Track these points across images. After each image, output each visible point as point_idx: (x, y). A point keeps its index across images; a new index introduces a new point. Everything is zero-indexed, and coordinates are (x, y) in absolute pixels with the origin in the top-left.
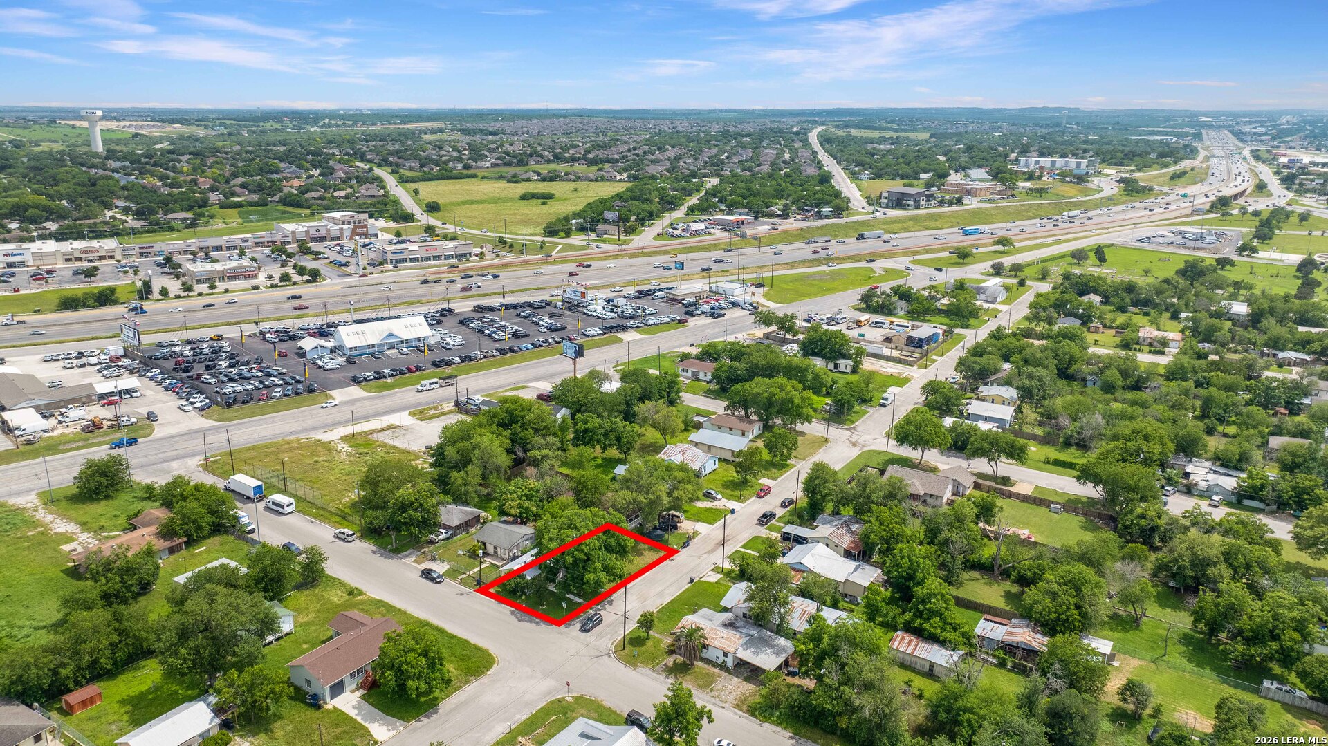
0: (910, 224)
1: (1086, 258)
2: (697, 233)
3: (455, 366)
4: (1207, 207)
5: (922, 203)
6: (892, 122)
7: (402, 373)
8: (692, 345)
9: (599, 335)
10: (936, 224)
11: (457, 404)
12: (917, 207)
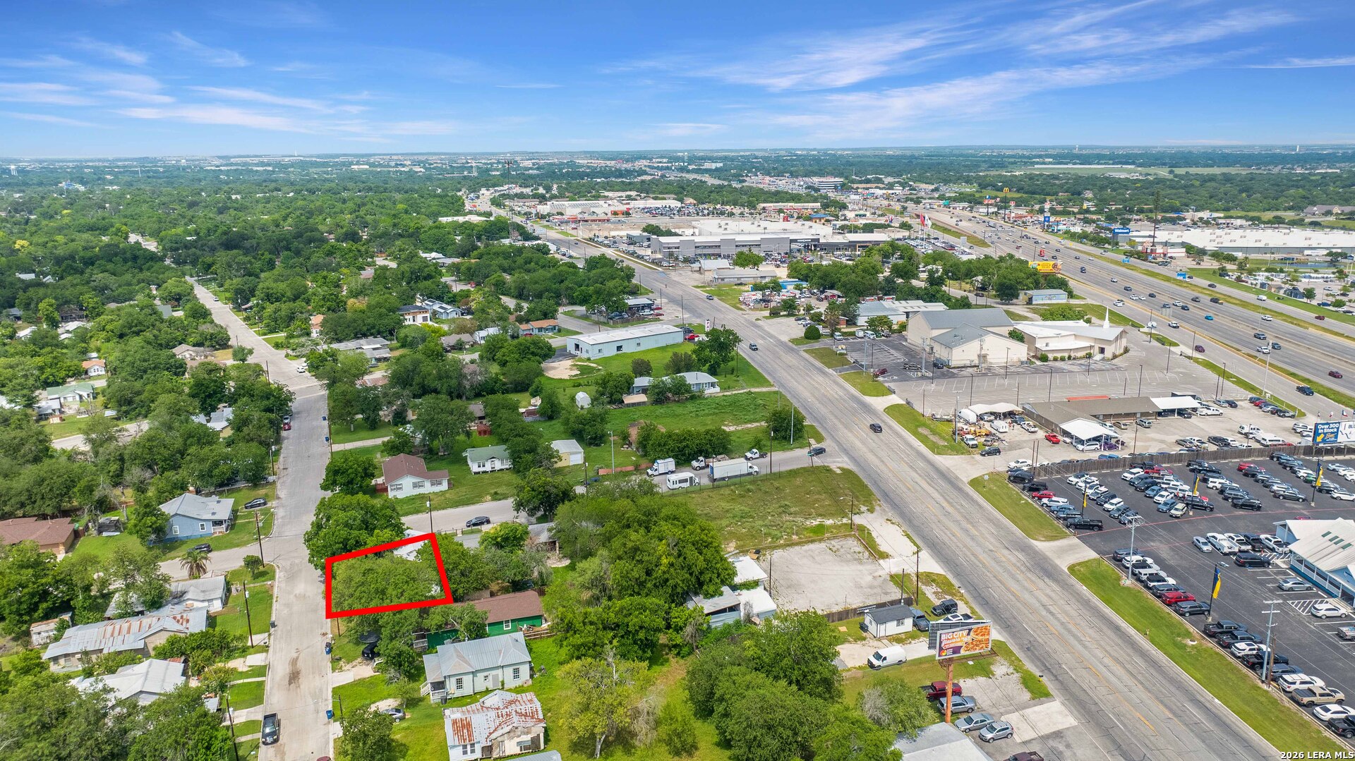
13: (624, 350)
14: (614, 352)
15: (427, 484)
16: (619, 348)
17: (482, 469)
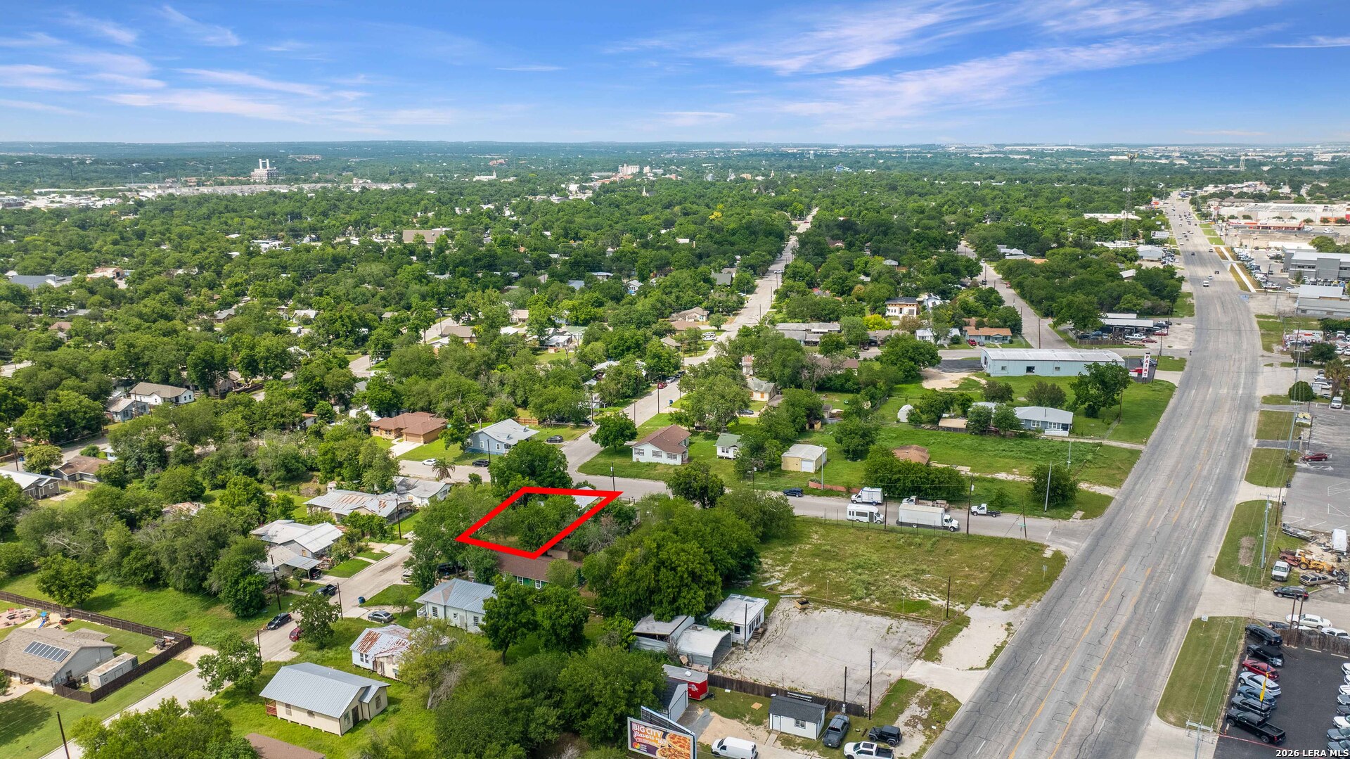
13: (1037, 372)
14: (1023, 372)
15: (664, 455)
16: (1030, 369)
17: (725, 455)
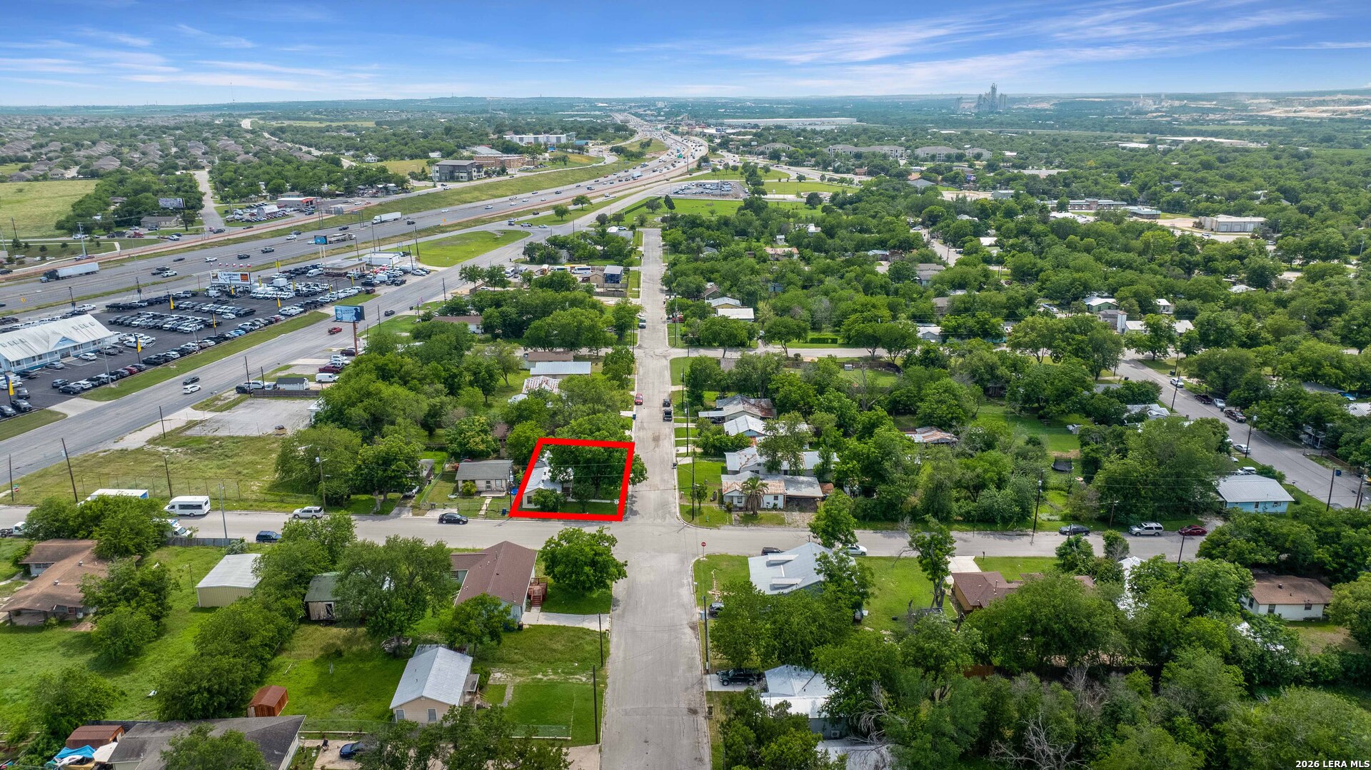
0: (476, 194)
1: (659, 206)
2: (273, 217)
3: (176, 361)
4: (695, 166)
5: (475, 174)
6: (320, 113)
7: (122, 377)
8: (411, 309)
9: (301, 312)
10: (499, 192)
11: (241, 390)
12: (470, 179)
